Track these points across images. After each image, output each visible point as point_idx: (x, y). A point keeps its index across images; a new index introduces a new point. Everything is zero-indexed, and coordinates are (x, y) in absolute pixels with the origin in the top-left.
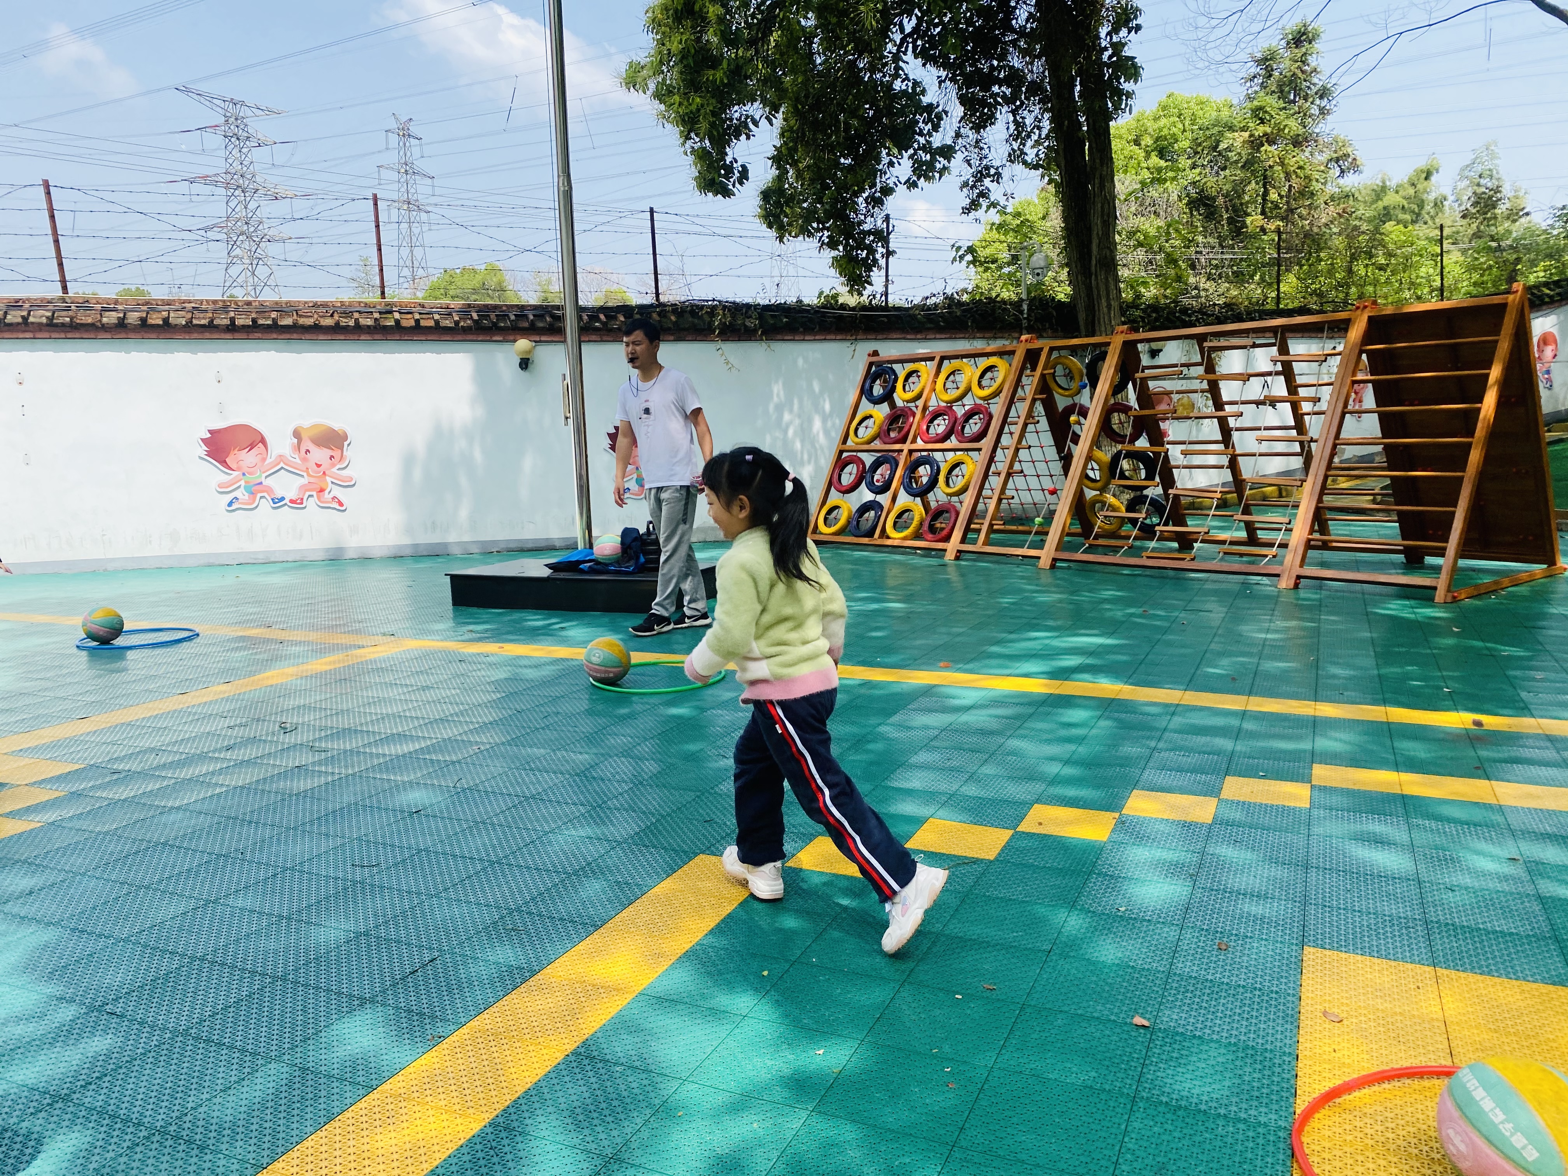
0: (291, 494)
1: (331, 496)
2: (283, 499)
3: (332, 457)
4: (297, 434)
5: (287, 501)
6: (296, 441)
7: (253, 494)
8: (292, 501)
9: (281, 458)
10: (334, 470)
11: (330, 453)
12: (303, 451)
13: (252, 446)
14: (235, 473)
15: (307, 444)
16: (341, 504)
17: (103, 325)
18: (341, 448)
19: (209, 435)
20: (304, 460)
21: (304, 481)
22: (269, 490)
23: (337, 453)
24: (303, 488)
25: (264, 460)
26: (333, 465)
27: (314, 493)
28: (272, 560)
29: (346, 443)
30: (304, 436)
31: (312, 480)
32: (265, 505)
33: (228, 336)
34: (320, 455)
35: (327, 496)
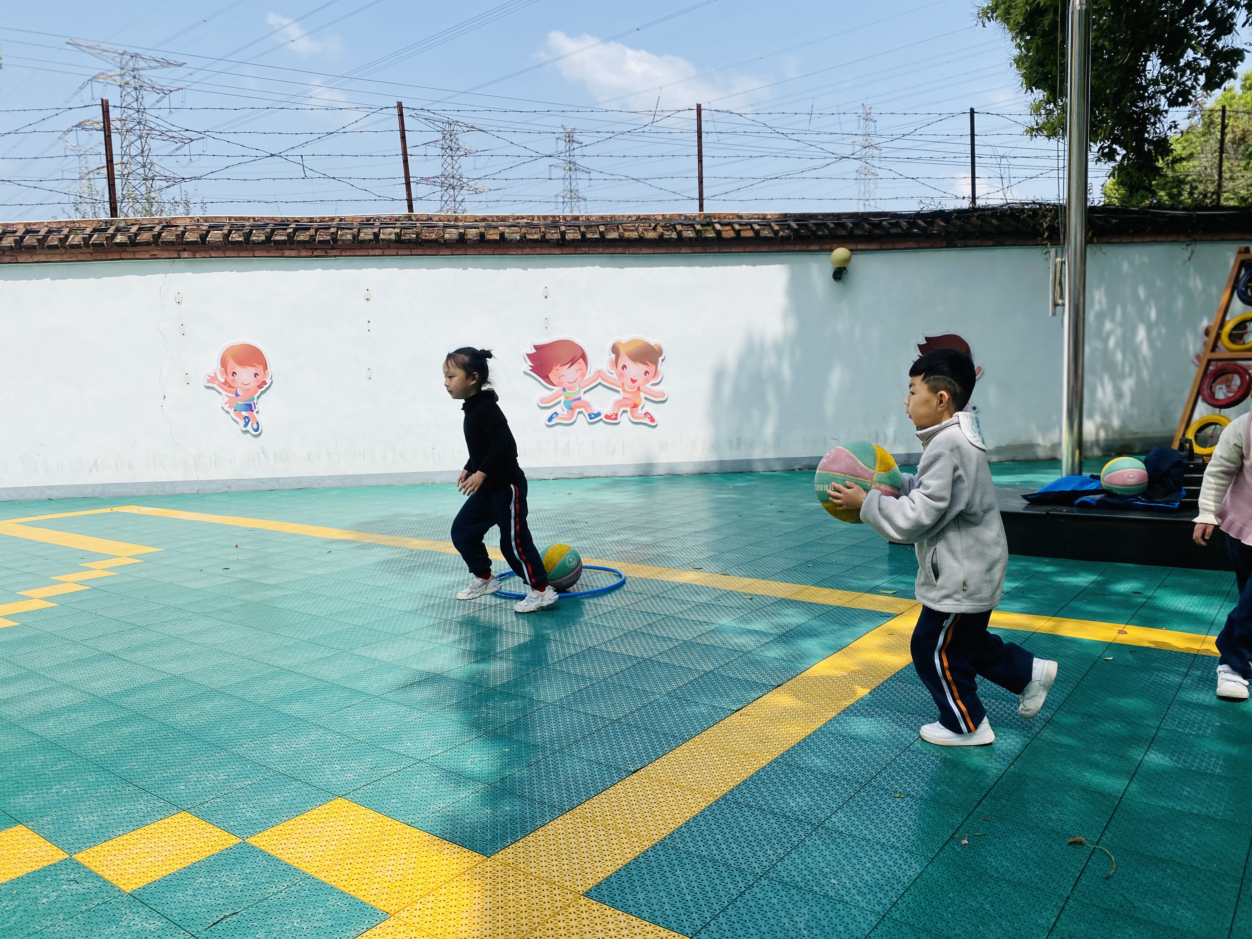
0: (607, 410)
1: (644, 411)
2: (599, 414)
3: (647, 372)
4: (615, 350)
5: (602, 417)
6: (614, 356)
7: (571, 409)
8: (607, 417)
9: (599, 373)
10: (648, 385)
11: (644, 368)
12: (620, 366)
13: (573, 362)
14: (556, 389)
15: (624, 360)
16: (652, 420)
17: (445, 241)
18: (656, 363)
19: (534, 351)
20: (621, 375)
21: (620, 396)
22: (587, 405)
23: (651, 368)
24: (618, 404)
25: (584, 375)
26: (647, 381)
27: (628, 409)
28: (586, 475)
29: (660, 359)
30: (622, 351)
31: (627, 395)
32: (582, 420)
33: (557, 251)
34: (635, 370)
35: (640, 412)
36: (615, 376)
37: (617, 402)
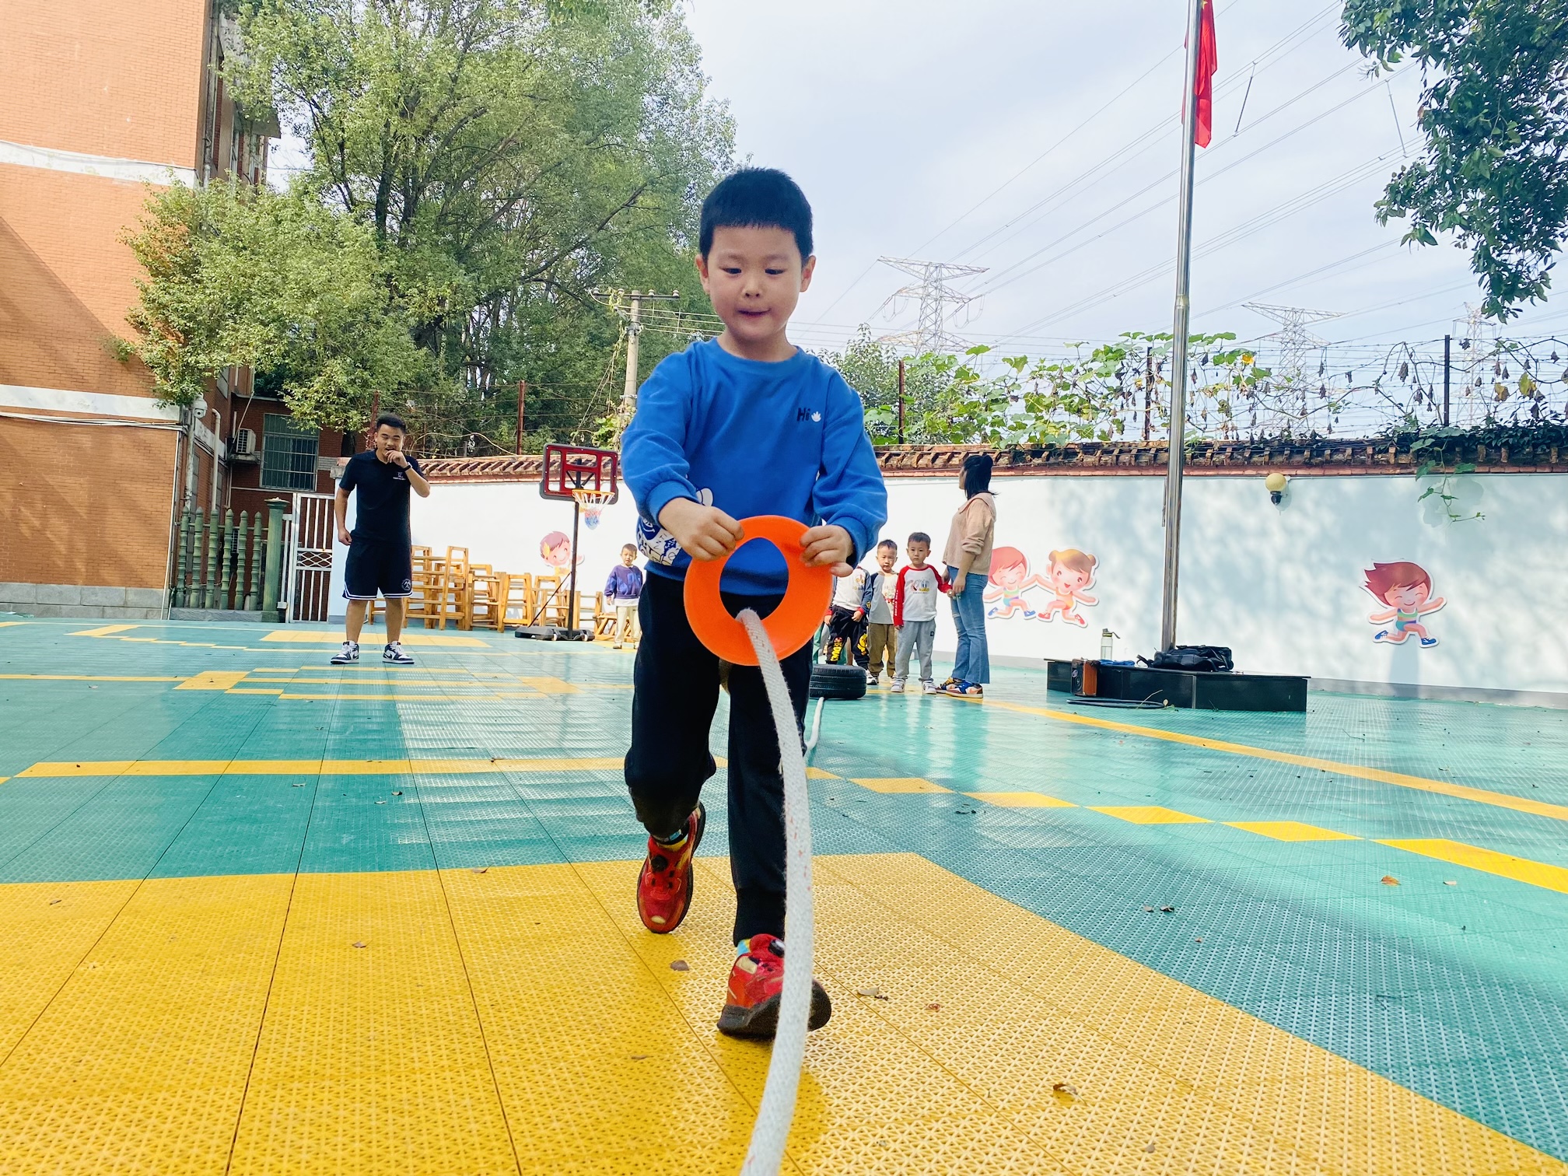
0: (1041, 609)
1: (1075, 613)
2: (1033, 613)
3: (1080, 579)
4: (1052, 557)
5: (1036, 615)
6: (1050, 563)
7: (1010, 606)
8: (1041, 616)
9: (1037, 577)
10: (1081, 590)
11: (1078, 575)
12: (1056, 572)
13: (1014, 566)
14: (998, 588)
15: (1060, 567)
16: (1082, 622)
18: (1089, 571)
20: (1056, 580)
21: (1054, 597)
22: (1023, 604)
23: (1084, 576)
24: (1053, 605)
25: (1022, 578)
26: (1080, 586)
27: (1060, 610)
29: (1094, 567)
30: (1058, 558)
31: (1060, 598)
32: (1020, 613)
34: (1070, 576)
35: (1071, 613)
36: (1050, 580)
37: (1050, 604)
